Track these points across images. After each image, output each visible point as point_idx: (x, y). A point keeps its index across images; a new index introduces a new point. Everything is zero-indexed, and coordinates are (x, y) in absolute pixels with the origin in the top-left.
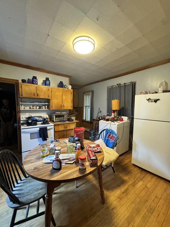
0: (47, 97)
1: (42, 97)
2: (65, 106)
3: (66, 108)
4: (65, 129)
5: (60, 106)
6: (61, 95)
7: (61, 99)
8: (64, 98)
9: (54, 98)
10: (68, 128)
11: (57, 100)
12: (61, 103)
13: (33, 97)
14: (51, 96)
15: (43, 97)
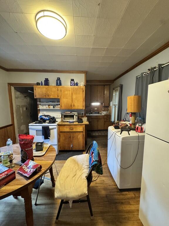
0: (56, 97)
1: (51, 97)
2: (76, 105)
3: (76, 108)
4: (71, 131)
5: (70, 105)
6: (71, 93)
7: (71, 98)
8: (74, 97)
9: (63, 97)
10: (74, 130)
11: (67, 100)
12: (71, 102)
13: (45, 97)
14: (60, 95)
15: (53, 97)
